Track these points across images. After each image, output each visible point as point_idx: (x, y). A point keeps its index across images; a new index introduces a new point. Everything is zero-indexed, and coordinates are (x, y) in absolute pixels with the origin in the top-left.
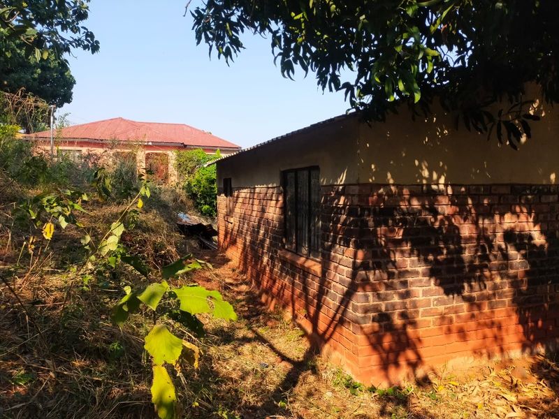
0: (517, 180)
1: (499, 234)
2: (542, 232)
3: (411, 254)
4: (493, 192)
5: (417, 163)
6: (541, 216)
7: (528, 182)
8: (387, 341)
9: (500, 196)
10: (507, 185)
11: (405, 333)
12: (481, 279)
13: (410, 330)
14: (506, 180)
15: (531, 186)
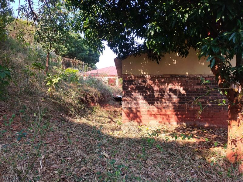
0: (173, 73)
1: (168, 89)
2: (184, 89)
3: (138, 93)
4: (164, 77)
5: (139, 70)
6: (183, 84)
7: (177, 74)
8: (131, 115)
9: (167, 78)
10: (169, 75)
11: (137, 114)
12: (161, 102)
13: (138, 113)
14: (168, 73)
15: (178, 75)
